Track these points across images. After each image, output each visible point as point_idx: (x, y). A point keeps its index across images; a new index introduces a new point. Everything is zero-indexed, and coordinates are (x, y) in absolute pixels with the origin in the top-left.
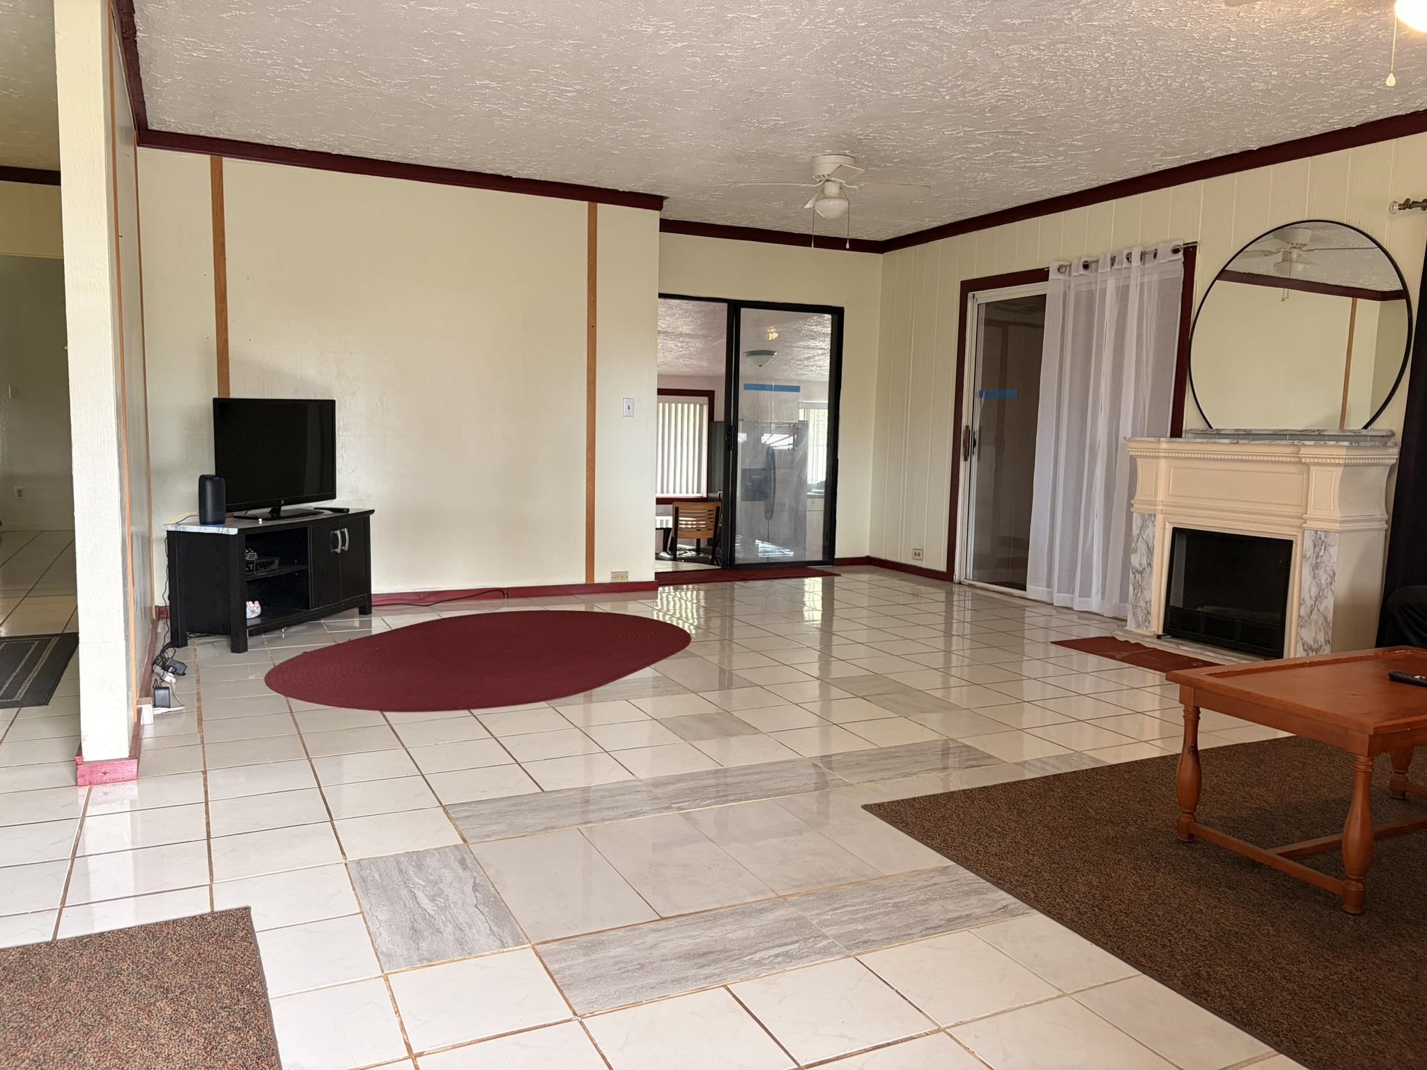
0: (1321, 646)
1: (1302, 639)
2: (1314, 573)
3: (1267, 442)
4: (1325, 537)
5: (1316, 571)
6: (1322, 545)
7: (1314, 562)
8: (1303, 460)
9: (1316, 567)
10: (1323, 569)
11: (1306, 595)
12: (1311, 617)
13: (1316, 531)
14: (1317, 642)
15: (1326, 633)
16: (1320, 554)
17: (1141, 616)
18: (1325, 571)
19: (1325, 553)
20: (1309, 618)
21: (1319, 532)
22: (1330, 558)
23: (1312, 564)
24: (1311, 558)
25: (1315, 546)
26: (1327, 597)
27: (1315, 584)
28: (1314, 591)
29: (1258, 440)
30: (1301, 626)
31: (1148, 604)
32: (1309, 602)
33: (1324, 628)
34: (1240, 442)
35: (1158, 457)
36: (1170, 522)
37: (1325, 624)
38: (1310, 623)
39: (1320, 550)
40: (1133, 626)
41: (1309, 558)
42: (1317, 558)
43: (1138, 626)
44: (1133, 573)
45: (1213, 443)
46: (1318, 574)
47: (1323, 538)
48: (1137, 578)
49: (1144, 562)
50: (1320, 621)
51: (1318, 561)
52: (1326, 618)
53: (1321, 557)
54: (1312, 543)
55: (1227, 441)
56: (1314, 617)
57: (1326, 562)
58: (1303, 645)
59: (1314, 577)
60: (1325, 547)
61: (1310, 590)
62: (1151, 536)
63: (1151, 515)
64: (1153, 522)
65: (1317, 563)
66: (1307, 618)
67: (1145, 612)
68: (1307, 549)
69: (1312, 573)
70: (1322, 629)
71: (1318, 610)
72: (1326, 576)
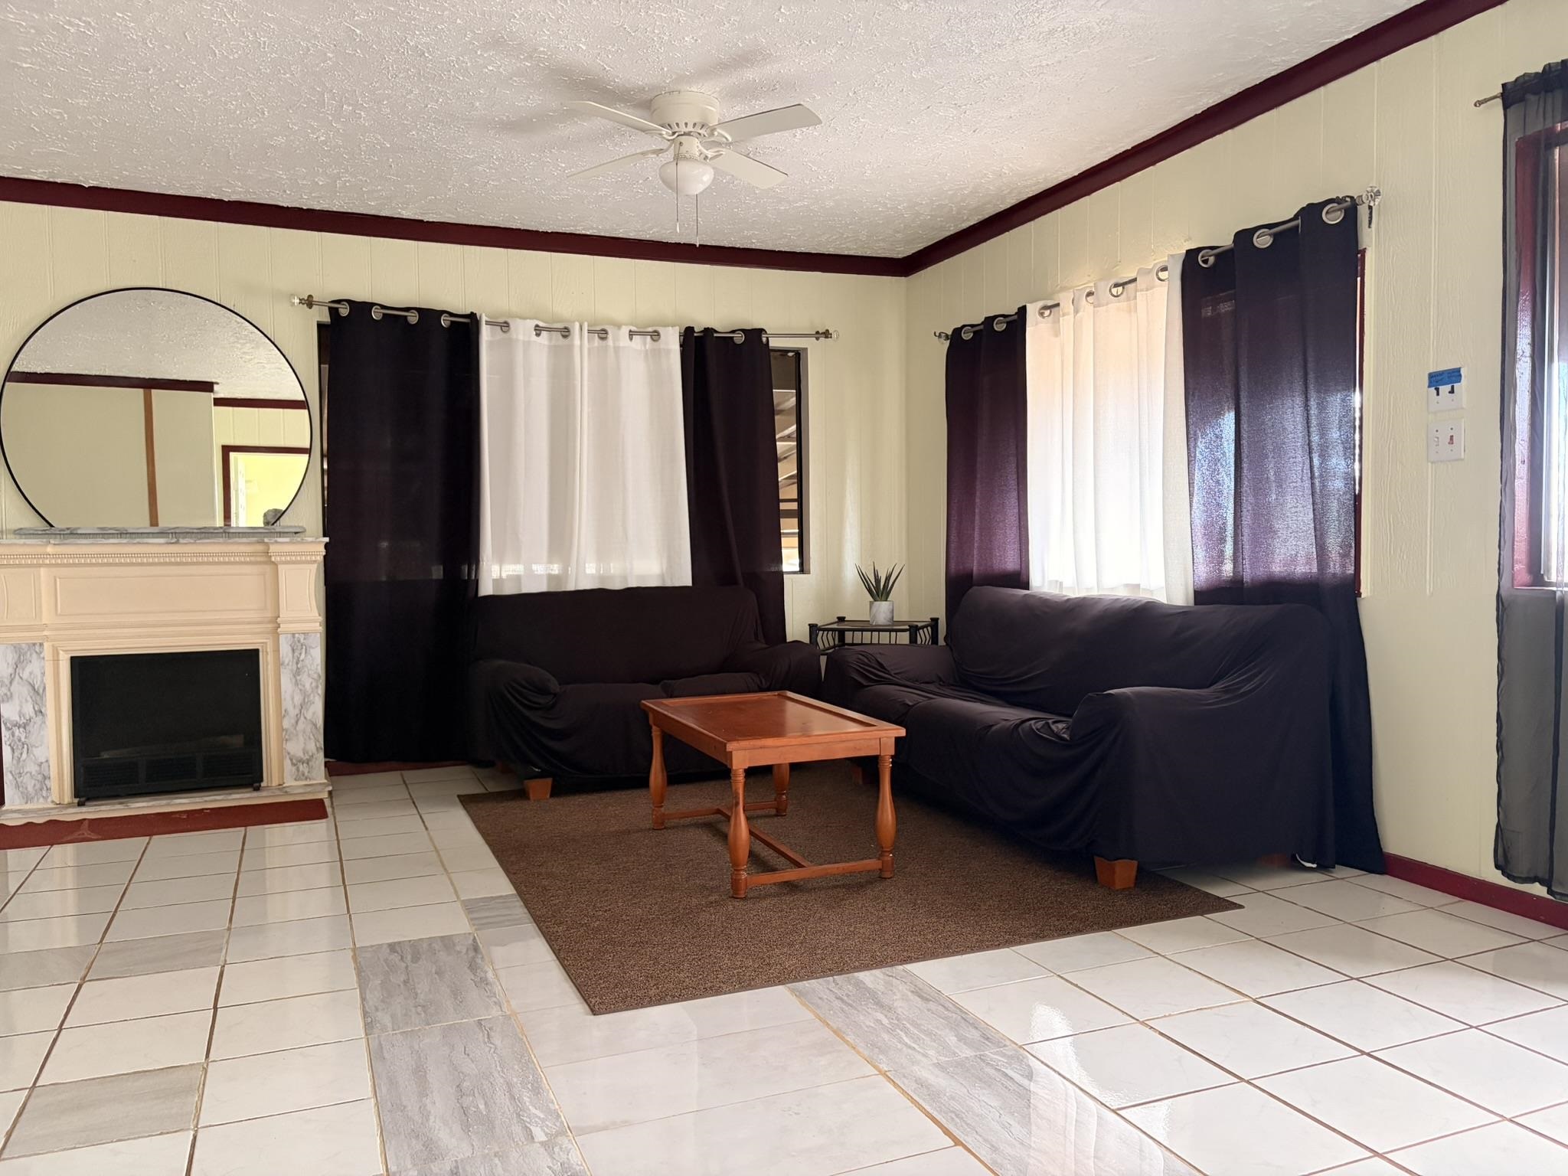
0: (312, 756)
1: (289, 753)
2: (296, 680)
3: (221, 540)
4: (305, 639)
5: (298, 678)
6: (302, 648)
7: (295, 668)
8: (273, 559)
9: (297, 672)
10: (306, 674)
11: (287, 704)
12: (297, 728)
13: (294, 634)
14: (307, 753)
15: (317, 740)
16: (301, 659)
17: (30, 785)
18: (309, 675)
19: (306, 656)
20: (295, 729)
21: (297, 635)
22: (313, 660)
23: (292, 671)
24: (291, 664)
25: (293, 651)
26: (313, 703)
27: (299, 691)
28: (298, 699)
29: (208, 538)
30: (287, 740)
31: (45, 765)
32: (293, 712)
33: (313, 735)
34: (181, 541)
35: (40, 566)
36: (63, 651)
37: (314, 731)
38: (297, 735)
39: (300, 654)
40: (17, 801)
41: (288, 664)
42: (297, 663)
43: (28, 799)
44: (8, 729)
45: (139, 543)
46: (300, 680)
47: (302, 640)
48: (17, 733)
49: (29, 710)
50: (309, 728)
51: (299, 666)
52: (315, 725)
53: (302, 661)
54: (290, 648)
55: (162, 541)
56: (301, 726)
57: (309, 666)
58: (291, 760)
59: (296, 684)
60: (306, 649)
61: (293, 699)
62: (38, 672)
63: (34, 644)
64: (39, 654)
65: (298, 668)
66: (292, 730)
67: (40, 777)
68: (285, 655)
69: (294, 680)
70: (312, 737)
71: (305, 718)
72: (311, 680)
